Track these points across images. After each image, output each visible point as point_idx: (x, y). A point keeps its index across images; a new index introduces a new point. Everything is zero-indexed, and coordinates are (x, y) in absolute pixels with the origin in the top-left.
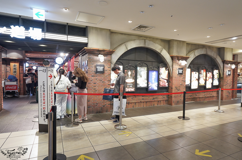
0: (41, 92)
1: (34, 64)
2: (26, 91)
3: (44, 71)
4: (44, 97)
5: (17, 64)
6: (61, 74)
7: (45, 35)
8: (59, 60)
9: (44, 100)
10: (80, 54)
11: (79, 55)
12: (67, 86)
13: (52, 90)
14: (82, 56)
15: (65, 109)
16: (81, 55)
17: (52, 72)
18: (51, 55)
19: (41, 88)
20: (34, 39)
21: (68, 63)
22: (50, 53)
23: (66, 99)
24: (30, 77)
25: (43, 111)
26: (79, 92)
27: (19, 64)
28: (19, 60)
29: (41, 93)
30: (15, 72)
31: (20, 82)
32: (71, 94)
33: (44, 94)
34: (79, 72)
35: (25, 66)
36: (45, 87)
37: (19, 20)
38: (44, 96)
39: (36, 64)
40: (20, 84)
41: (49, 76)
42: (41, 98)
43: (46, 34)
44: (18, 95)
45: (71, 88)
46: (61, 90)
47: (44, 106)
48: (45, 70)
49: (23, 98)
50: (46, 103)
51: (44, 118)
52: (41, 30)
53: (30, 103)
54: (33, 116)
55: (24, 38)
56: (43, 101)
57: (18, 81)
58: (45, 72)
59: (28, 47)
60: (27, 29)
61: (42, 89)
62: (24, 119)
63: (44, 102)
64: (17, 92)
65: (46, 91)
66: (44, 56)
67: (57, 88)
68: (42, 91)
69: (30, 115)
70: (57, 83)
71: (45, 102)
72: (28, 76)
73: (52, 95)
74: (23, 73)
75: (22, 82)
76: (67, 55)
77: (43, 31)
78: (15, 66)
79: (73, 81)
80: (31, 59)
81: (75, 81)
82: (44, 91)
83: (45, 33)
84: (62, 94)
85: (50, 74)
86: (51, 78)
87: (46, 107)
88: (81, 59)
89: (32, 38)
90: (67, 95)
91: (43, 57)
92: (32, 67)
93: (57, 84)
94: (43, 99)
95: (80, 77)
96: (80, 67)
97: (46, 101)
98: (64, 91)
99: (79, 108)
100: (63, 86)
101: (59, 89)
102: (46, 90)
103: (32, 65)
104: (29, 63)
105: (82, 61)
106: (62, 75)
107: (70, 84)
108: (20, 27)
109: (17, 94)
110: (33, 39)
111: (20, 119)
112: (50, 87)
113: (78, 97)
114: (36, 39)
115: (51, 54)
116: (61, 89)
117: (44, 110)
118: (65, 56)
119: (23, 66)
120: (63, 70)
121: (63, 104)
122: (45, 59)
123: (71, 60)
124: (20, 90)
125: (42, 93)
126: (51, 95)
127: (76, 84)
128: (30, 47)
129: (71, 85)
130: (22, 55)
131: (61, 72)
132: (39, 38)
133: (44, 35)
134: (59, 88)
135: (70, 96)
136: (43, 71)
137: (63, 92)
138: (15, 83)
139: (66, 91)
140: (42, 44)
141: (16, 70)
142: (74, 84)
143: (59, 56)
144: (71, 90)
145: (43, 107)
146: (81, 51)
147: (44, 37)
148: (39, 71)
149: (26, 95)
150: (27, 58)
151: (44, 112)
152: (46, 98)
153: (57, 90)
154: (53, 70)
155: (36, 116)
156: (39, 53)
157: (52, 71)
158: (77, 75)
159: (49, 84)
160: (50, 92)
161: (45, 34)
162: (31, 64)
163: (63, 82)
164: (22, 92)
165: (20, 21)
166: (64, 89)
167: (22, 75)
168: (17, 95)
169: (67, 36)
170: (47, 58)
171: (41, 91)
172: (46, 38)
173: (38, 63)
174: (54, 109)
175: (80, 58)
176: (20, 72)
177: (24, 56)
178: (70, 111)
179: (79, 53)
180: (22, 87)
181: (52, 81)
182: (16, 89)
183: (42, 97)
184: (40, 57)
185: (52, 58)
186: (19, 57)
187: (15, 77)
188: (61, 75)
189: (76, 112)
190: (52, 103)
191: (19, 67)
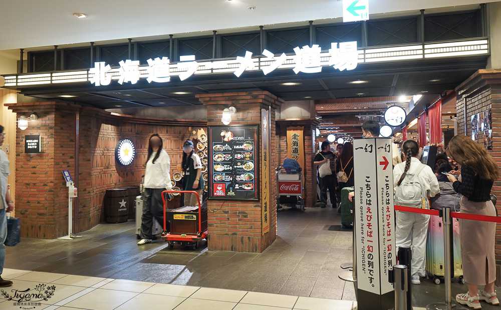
0: (361, 205)
1: (329, 129)
2: (316, 198)
3: (369, 149)
4: (369, 219)
5: (299, 133)
6: (410, 154)
7: (364, 54)
8: (394, 115)
9: (369, 225)
10: (462, 91)
11: (459, 94)
12: (428, 191)
13: (389, 200)
14: (466, 98)
15: (423, 259)
16: (464, 96)
17: (389, 152)
18: (373, 104)
19: (361, 193)
20: (341, 69)
21: (420, 120)
22: (371, 98)
23: (425, 229)
24: (327, 161)
25: (366, 256)
26: (466, 209)
27: (303, 131)
28: (302, 124)
29: (361, 208)
30: (296, 151)
31: (305, 174)
32: (441, 215)
33: (369, 209)
34: (464, 150)
35: (316, 135)
36: (373, 192)
37: (309, 30)
38: (370, 214)
39: (335, 129)
40: (305, 179)
41: (381, 163)
42: (362, 220)
43: (367, 51)
44: (302, 206)
45: (438, 195)
46: (411, 201)
47: (371, 244)
48: (371, 146)
49: (313, 215)
50: (375, 234)
51: (371, 276)
52: (355, 43)
53: (329, 230)
54: (340, 264)
55: (319, 70)
56: (366, 229)
57: (302, 172)
58: (371, 152)
59: (325, 90)
60: (325, 47)
61: (365, 198)
62: (321, 267)
63: (369, 230)
64: (299, 198)
65: (374, 202)
66: (355, 107)
67: (400, 194)
68: (364, 201)
69: (332, 260)
70: (399, 180)
71: (371, 232)
72: (323, 159)
73: (388, 213)
74: (310, 153)
75: (309, 176)
76: (417, 98)
77: (360, 46)
78: (295, 136)
79: (446, 176)
80: (327, 117)
81: (451, 177)
82: (368, 202)
83: (364, 49)
84: (412, 214)
85: (384, 158)
86: (384, 169)
87: (375, 245)
88: (466, 105)
89: (336, 67)
90: (428, 216)
91: (353, 111)
92: (326, 136)
93: (399, 183)
94: (366, 222)
95: (470, 164)
96: (460, 132)
97: (374, 228)
98: (419, 204)
99: (469, 259)
100: (417, 189)
101: (404, 197)
102: (373, 199)
103: (325, 132)
104: (320, 128)
105: (470, 114)
106: (413, 159)
107: (435, 186)
108: (310, 46)
109: (299, 204)
110: (338, 70)
111: (311, 266)
112: (385, 193)
113: (462, 227)
114: (346, 69)
115: (373, 101)
116: (412, 198)
117: (370, 253)
118: (412, 101)
119: (310, 135)
120: (413, 144)
121: (417, 242)
122: (358, 113)
123: (430, 112)
124: (306, 195)
125: (365, 207)
126: (386, 214)
127: (456, 185)
128: (330, 90)
129: (438, 189)
130: (308, 111)
131: (410, 151)
132: (351, 66)
133: (362, 56)
134: (404, 195)
135: (438, 219)
136: (366, 149)
137: (417, 208)
138: (295, 178)
139: (426, 205)
140: (357, 80)
141: (297, 146)
142: (449, 186)
143: (393, 104)
144: (439, 201)
145: (367, 244)
146: (464, 83)
147: (362, 61)
148: (356, 149)
149: (318, 206)
150: (319, 115)
151: (370, 260)
152: (374, 222)
153: (400, 201)
154: (389, 145)
155: (345, 264)
156: (344, 102)
157: (388, 150)
158: (460, 158)
159: (382, 184)
160: (383, 206)
161: (365, 51)
162: (325, 129)
163: (415, 179)
164: (309, 198)
165: (312, 33)
166: (420, 200)
167: (309, 158)
168: (299, 206)
169: (421, 47)
170: (362, 111)
171: (361, 203)
172: (368, 61)
173: (340, 127)
174: (405, 255)
175: (460, 104)
176: (306, 150)
177: (314, 112)
178: (438, 267)
179: (456, 89)
180: (309, 186)
181: (387, 177)
182: (298, 192)
183: (365, 218)
184: (345, 111)
185: (374, 110)
186: (303, 115)
187: (297, 162)
188: (410, 157)
189: (458, 272)
190: (389, 238)
191: (304, 139)
